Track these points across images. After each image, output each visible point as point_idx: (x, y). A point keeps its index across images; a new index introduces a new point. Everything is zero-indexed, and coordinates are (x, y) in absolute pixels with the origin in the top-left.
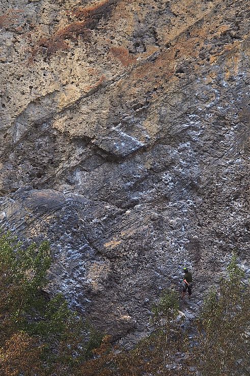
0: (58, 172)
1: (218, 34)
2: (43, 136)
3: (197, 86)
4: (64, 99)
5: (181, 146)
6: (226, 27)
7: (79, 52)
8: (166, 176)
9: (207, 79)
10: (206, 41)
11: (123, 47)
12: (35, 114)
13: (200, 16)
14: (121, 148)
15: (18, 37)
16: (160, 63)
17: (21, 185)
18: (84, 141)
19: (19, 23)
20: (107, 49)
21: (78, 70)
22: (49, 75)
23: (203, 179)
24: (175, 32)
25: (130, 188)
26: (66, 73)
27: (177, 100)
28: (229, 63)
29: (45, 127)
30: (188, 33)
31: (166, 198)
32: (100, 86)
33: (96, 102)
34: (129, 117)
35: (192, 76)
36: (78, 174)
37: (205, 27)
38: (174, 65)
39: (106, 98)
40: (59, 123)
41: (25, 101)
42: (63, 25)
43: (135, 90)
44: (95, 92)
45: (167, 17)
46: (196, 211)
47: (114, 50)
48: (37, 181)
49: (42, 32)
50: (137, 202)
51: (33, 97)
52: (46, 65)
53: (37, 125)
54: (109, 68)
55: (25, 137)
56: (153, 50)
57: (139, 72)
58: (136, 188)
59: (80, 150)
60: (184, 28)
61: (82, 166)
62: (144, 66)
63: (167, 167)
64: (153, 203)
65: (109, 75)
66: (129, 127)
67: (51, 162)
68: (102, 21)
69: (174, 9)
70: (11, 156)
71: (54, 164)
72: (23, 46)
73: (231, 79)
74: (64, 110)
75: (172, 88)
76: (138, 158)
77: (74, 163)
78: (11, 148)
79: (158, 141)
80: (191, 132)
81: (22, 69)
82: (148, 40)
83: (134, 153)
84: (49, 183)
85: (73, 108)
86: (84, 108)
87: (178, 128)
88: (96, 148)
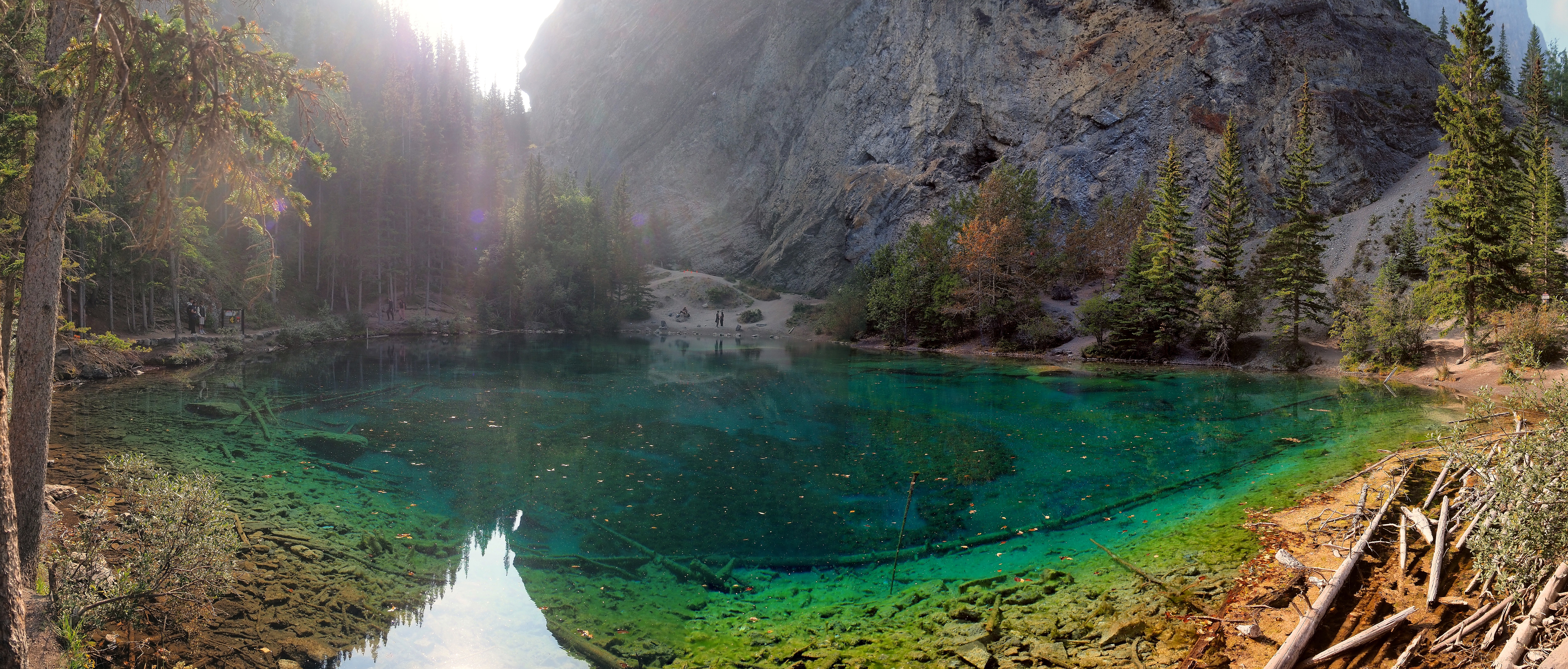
0: (1075, 135)
1: (1161, 54)
2: (1067, 116)
4: (1076, 95)
6: (1166, 50)
7: (1085, 68)
8: (1132, 136)
10: (1154, 58)
11: (1109, 64)
12: (1062, 104)
13: (1152, 44)
14: (1107, 121)
15: (1053, 62)
16: (1129, 72)
17: (1056, 144)
18: (1088, 118)
19: (1053, 54)
20: (1100, 66)
21: (1084, 78)
22: (1069, 82)
23: (1151, 137)
24: (1138, 54)
25: (1113, 143)
26: (1078, 80)
27: (1138, 93)
28: (1166, 71)
29: (1067, 111)
30: (1145, 54)
31: (1132, 148)
32: (1096, 86)
33: (1094, 95)
34: (1111, 103)
35: (1146, 79)
36: (1085, 136)
37: (1154, 50)
38: (1136, 73)
39: (1099, 93)
40: (1074, 109)
41: (1055, 98)
42: (1077, 53)
43: (1115, 88)
44: (1093, 89)
45: (1134, 45)
47: (1103, 66)
48: (1064, 141)
49: (1065, 58)
50: (1116, 151)
51: (1060, 95)
52: (1067, 77)
53: (1063, 111)
54: (1100, 76)
55: (1057, 117)
56: (1126, 64)
57: (1118, 77)
58: (1116, 142)
59: (1086, 123)
60: (1143, 51)
61: (1087, 132)
62: (1120, 74)
63: (1132, 131)
64: (1125, 151)
65: (1101, 80)
66: (1111, 109)
67: (1071, 130)
68: (1097, 49)
70: (1051, 128)
71: (1073, 131)
72: (1055, 67)
73: (1167, 80)
74: (1077, 101)
75: (1134, 86)
76: (1117, 126)
77: (1083, 130)
78: (1050, 124)
79: (1127, 116)
80: (1145, 111)
81: (1054, 80)
82: (1124, 59)
83: (1114, 123)
84: (1070, 142)
88: (1094, 122)
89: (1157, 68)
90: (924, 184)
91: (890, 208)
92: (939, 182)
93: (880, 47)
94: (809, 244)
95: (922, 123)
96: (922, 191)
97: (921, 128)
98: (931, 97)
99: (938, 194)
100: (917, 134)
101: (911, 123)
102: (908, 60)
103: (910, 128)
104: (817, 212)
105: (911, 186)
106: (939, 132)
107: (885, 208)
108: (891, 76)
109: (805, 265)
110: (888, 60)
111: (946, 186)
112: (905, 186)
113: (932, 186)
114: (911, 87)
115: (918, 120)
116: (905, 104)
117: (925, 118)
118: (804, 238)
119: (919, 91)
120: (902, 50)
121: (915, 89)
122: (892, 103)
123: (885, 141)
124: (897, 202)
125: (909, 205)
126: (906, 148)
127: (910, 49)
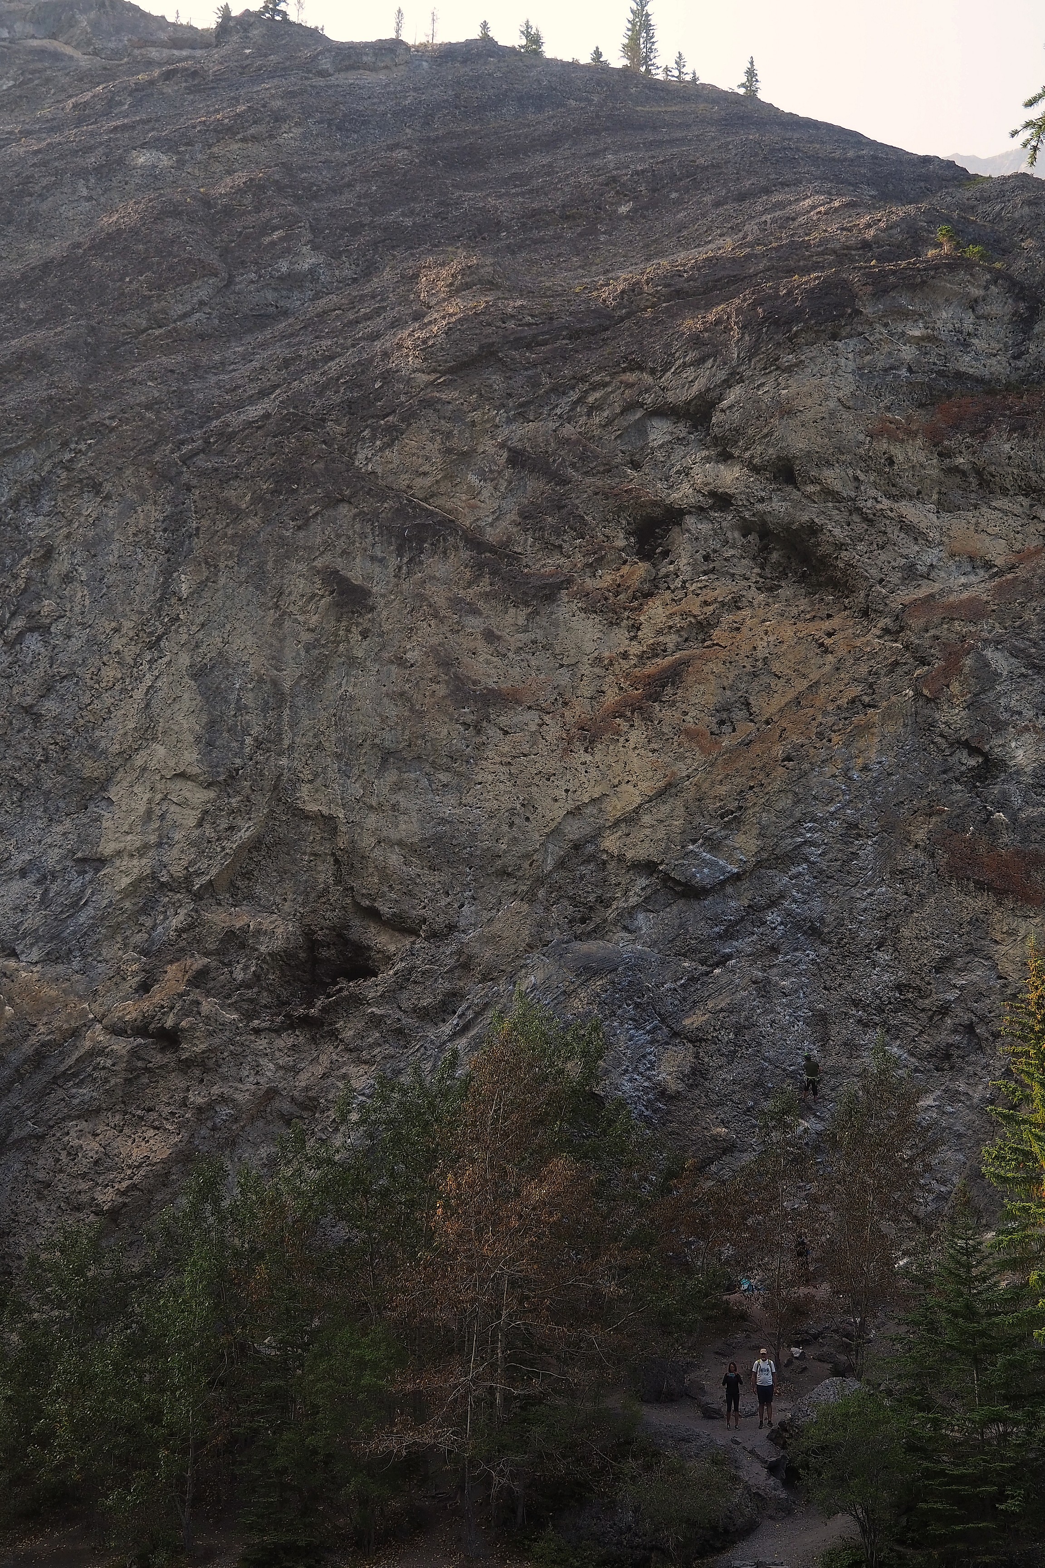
0: (611, 914)
1: (843, 701)
2: (587, 861)
3: (814, 780)
4: (616, 807)
5: (794, 870)
6: (856, 690)
7: (636, 736)
8: (772, 916)
9: (828, 770)
10: (825, 713)
11: (701, 727)
12: (575, 830)
13: (814, 676)
14: (702, 876)
15: (547, 718)
16: (757, 748)
17: (556, 936)
18: (649, 867)
19: (546, 697)
20: (679, 732)
21: (636, 763)
22: (593, 772)
23: (829, 918)
24: (779, 701)
25: (720, 937)
26: (618, 768)
27: (785, 802)
28: (861, 744)
29: (590, 848)
30: (797, 701)
31: (774, 950)
32: (670, 785)
33: (665, 809)
34: (714, 829)
35: (806, 766)
36: (641, 916)
37: (823, 691)
38: (779, 751)
39: (679, 803)
40: (611, 843)
41: (558, 812)
42: (611, 697)
43: (722, 790)
44: (661, 794)
45: (765, 679)
46: (821, 967)
47: (687, 732)
48: (579, 928)
49: (580, 709)
50: (729, 957)
51: (570, 806)
52: (588, 758)
53: (577, 847)
54: (681, 758)
55: (561, 864)
56: (745, 729)
57: (726, 762)
58: (728, 935)
59: (643, 882)
60: (791, 695)
61: (646, 904)
62: (733, 753)
63: (773, 903)
64: (755, 956)
65: (681, 769)
66: (713, 844)
67: (600, 900)
68: (669, 690)
69: (776, 667)
70: (541, 893)
71: (604, 902)
72: (553, 731)
73: (865, 768)
74: (616, 824)
75: (776, 786)
76: (729, 890)
77: (633, 900)
78: (540, 881)
79: (759, 864)
80: (807, 850)
81: (552, 765)
82: (739, 715)
83: (723, 883)
84: (598, 932)
85: (631, 819)
86: (646, 819)
87: (787, 844)
88: (666, 878)
89: (835, 738)
92: (192, 1028)
95: (142, 851)
106: (198, 883)
111: (216, 1041)
126: (82, 918)
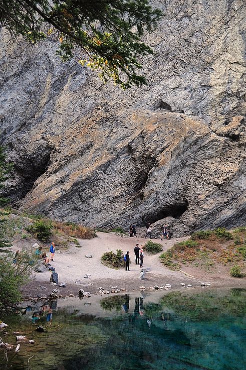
90: (227, 135)
91: (188, 152)
93: (182, 14)
94: (99, 180)
96: (225, 141)
97: (222, 89)
98: (235, 65)
99: (240, 146)
100: (218, 93)
101: (212, 83)
102: (212, 31)
103: (210, 87)
104: (108, 149)
105: (214, 136)
107: (183, 152)
108: (193, 40)
109: (91, 201)
110: (191, 27)
112: (206, 135)
113: (235, 138)
114: (215, 54)
115: (220, 81)
116: (206, 66)
117: (227, 81)
118: (95, 174)
119: (222, 57)
120: (206, 22)
121: (218, 56)
122: (193, 63)
123: (183, 94)
124: (196, 148)
125: (210, 152)
127: (214, 22)
